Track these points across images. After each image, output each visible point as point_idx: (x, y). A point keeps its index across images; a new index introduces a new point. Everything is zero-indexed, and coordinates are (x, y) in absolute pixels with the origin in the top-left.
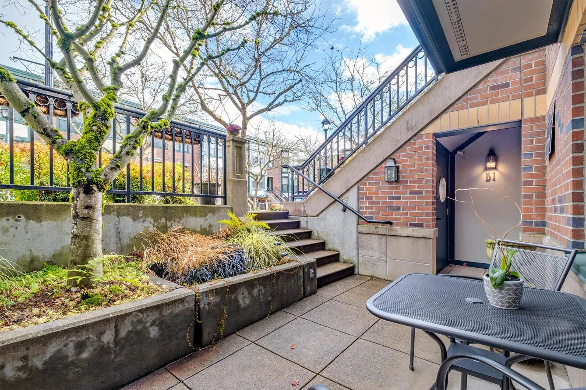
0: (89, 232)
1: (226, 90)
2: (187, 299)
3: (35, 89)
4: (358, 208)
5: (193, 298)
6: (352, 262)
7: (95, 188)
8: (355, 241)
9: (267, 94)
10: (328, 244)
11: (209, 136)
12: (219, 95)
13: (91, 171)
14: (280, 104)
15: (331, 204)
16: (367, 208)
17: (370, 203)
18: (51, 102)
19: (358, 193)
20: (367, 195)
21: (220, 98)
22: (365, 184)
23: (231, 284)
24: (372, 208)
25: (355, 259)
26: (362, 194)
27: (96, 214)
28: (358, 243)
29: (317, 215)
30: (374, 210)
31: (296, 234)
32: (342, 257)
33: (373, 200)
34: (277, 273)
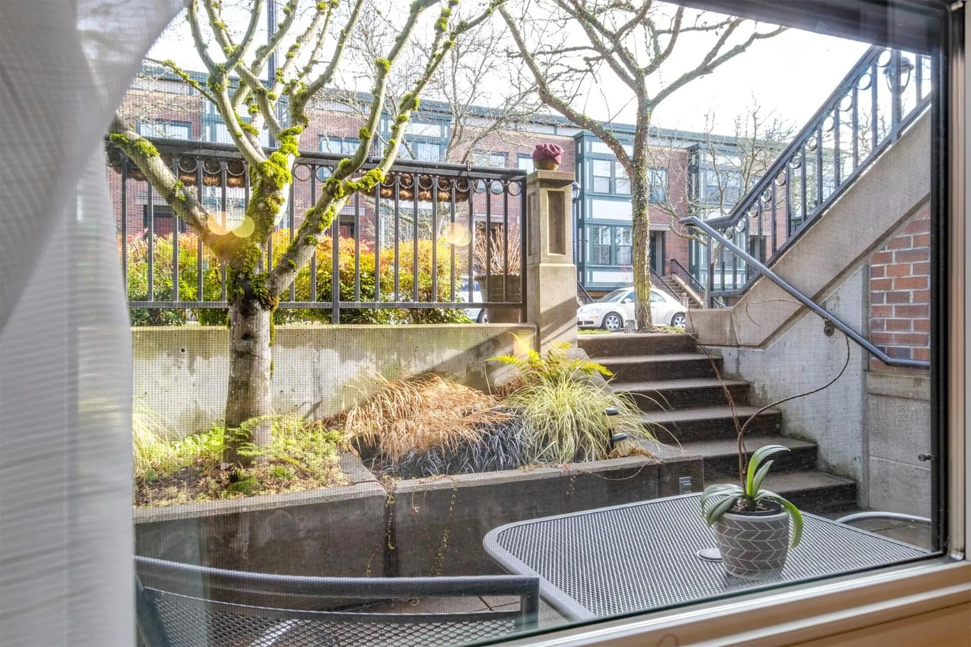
0: (249, 376)
1: (598, 46)
2: (371, 502)
3: (203, 152)
4: (866, 326)
5: (382, 501)
6: (851, 474)
7: (257, 305)
8: (856, 414)
9: (707, 29)
10: (790, 421)
11: (488, 180)
12: (587, 60)
13: (251, 277)
14: (739, 49)
15: (797, 314)
16: (892, 325)
17: (900, 310)
18: (225, 166)
19: (866, 285)
20: (893, 289)
21: (590, 65)
22: (886, 258)
23: (462, 486)
24: (905, 325)
25: (859, 466)
26: (878, 285)
27: (258, 348)
28: (865, 422)
29: (763, 345)
30: (912, 331)
31: (662, 392)
32: (825, 457)
33: (908, 302)
34: (578, 476)
